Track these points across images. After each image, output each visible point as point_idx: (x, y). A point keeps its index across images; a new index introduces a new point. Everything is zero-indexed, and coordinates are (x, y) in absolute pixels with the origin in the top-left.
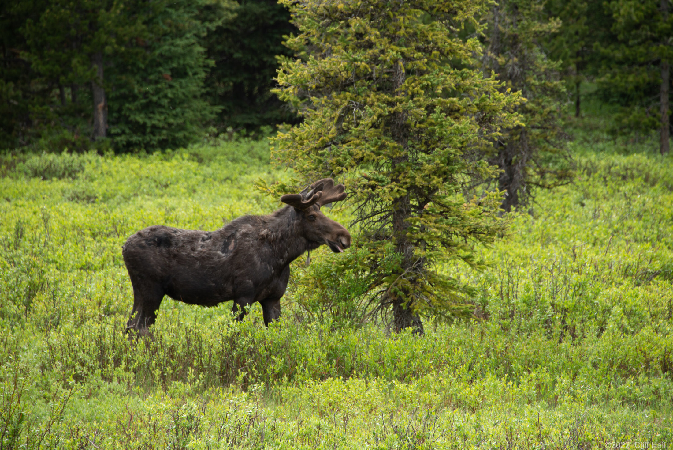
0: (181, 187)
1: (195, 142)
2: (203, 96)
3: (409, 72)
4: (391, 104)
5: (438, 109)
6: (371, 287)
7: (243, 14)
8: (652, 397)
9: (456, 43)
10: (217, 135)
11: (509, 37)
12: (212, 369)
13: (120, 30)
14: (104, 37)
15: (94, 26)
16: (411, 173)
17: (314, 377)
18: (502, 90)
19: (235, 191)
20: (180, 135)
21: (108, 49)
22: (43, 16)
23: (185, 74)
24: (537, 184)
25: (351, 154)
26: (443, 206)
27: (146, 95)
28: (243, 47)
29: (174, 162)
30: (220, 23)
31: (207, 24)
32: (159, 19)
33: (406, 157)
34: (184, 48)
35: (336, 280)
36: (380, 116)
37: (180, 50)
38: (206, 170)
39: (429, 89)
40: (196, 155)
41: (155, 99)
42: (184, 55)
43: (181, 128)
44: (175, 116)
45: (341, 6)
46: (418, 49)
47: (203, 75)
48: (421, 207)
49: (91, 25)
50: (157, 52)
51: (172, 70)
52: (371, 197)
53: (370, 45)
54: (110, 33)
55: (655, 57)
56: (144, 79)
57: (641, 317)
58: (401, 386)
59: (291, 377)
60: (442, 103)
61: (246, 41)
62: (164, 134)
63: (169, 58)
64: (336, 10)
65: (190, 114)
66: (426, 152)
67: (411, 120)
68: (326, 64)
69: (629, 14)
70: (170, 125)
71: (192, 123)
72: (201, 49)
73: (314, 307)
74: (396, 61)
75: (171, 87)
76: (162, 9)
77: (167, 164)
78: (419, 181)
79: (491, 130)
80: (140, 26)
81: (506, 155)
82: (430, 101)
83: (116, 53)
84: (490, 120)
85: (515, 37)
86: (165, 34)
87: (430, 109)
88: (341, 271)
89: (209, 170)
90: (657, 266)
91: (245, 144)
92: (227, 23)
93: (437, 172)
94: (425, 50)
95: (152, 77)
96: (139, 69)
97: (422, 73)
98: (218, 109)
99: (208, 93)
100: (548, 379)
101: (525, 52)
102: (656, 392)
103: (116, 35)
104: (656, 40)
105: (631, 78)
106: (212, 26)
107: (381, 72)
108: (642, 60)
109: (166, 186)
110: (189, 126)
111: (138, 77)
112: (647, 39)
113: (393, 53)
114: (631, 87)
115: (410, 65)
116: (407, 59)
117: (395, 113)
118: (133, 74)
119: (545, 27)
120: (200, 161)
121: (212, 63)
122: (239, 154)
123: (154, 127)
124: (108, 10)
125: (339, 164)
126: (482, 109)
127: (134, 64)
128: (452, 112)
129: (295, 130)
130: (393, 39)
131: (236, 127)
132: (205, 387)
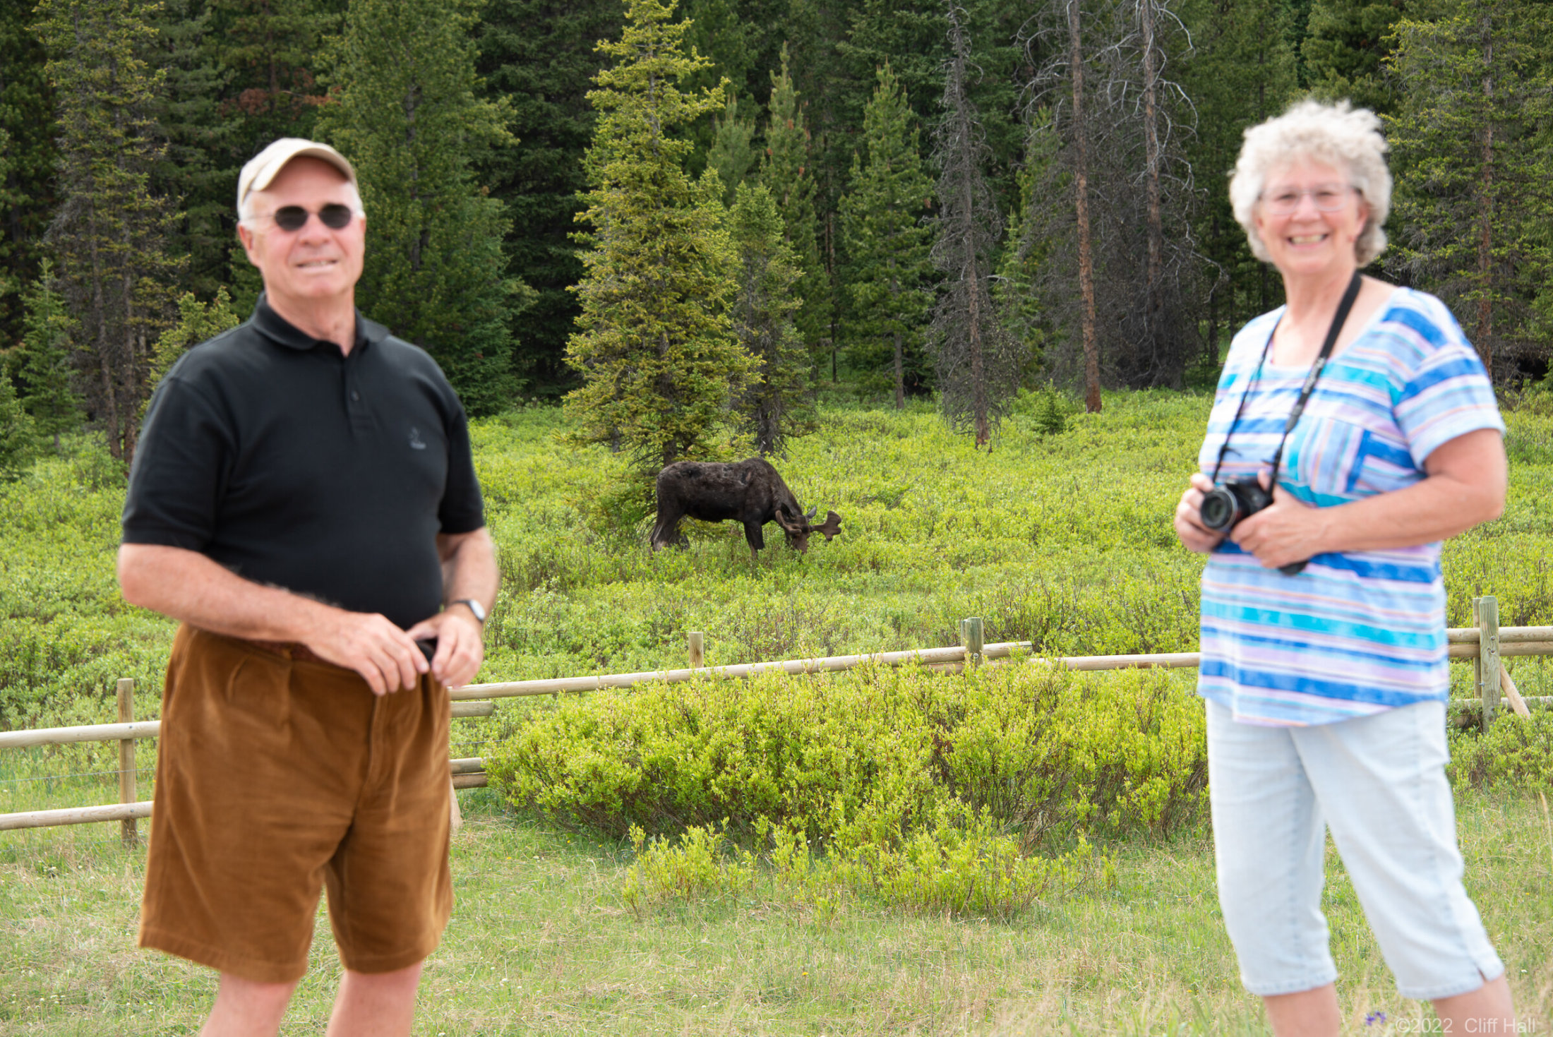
0: (493, 447)
1: (504, 410)
2: (512, 371)
3: (672, 342)
4: (659, 367)
5: (695, 370)
6: (647, 514)
7: (543, 301)
8: (862, 586)
9: (709, 318)
10: (523, 405)
11: (761, 314)
12: (521, 579)
13: (438, 317)
14: (425, 324)
15: (416, 315)
16: (676, 421)
17: (602, 582)
18: (747, 354)
19: (540, 448)
20: (491, 404)
21: (429, 334)
22: (374, 308)
23: (495, 353)
24: (789, 434)
25: (628, 408)
26: (703, 447)
27: (461, 371)
28: (544, 329)
29: (487, 427)
30: (523, 309)
31: (513, 310)
32: (471, 307)
33: (672, 409)
34: (493, 330)
35: (619, 509)
36: (650, 377)
37: (489, 332)
38: (515, 432)
39: (688, 355)
40: (506, 421)
41: (469, 374)
42: (493, 337)
43: (493, 398)
44: (487, 389)
45: (615, 291)
46: (679, 323)
47: (510, 353)
48: (685, 449)
49: (414, 315)
50: (470, 335)
51: (483, 349)
52: (645, 442)
53: (641, 321)
54: (429, 320)
55: (888, 330)
56: (460, 358)
57: (859, 530)
58: (670, 586)
59: (583, 584)
60: (699, 366)
61: (546, 324)
62: (478, 405)
63: (481, 340)
64: (612, 294)
65: (499, 387)
66: (688, 405)
67: (675, 380)
68: (606, 337)
69: (866, 295)
70: (483, 396)
71: (502, 394)
72: (508, 331)
73: (602, 532)
74: (661, 333)
75: (483, 364)
76: (474, 299)
77: (481, 429)
78: (683, 428)
79: (739, 386)
80: (455, 313)
81: (763, 410)
82: (690, 364)
83: (435, 337)
84: (738, 379)
85: (766, 314)
86: (477, 320)
87: (690, 370)
88: (622, 502)
89: (517, 433)
90: (874, 492)
91: (547, 410)
92: (530, 308)
93: (697, 420)
94: (686, 326)
95: (466, 356)
96: (455, 350)
97: (682, 342)
98: (524, 381)
99: (515, 369)
100: (784, 577)
101: (775, 326)
102: (864, 583)
103: (435, 322)
104: (889, 316)
105: (870, 348)
106: (517, 312)
107: (650, 342)
108: (878, 332)
109: (481, 447)
110: (499, 396)
111: (455, 357)
112: (882, 314)
113: (658, 326)
114: (870, 354)
115: (672, 336)
116: (669, 331)
117: (662, 374)
118: (450, 354)
119: (790, 305)
120: (509, 425)
121: (517, 342)
122: (542, 418)
123: (469, 398)
124: (428, 301)
125: (618, 416)
126: (731, 369)
127: (451, 346)
128: (707, 372)
129: (583, 390)
130: (658, 316)
131: (540, 397)
132: (516, 592)
